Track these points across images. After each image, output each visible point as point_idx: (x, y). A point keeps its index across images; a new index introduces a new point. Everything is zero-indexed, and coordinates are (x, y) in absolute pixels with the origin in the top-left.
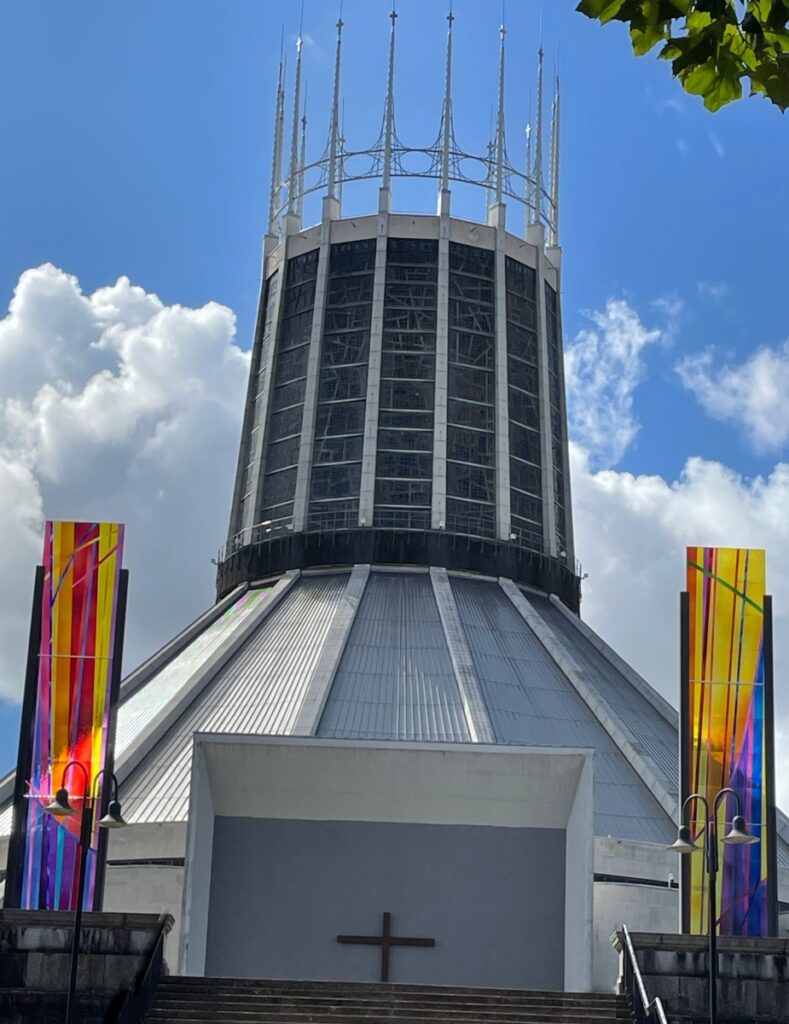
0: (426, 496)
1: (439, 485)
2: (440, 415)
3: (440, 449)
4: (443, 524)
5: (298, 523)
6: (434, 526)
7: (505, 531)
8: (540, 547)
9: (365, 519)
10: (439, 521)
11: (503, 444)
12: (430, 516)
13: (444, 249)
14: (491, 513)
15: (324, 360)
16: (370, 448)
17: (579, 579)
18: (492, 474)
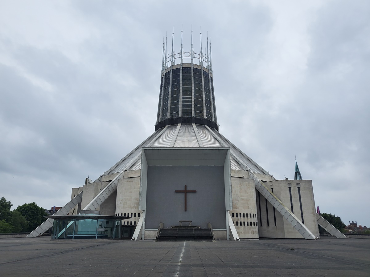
0: (191, 111)
1: (193, 109)
2: (193, 97)
3: (193, 103)
4: (194, 115)
5: (168, 117)
6: (193, 116)
7: (205, 117)
8: (211, 120)
9: (180, 115)
10: (193, 115)
11: (204, 102)
12: (192, 114)
13: (192, 69)
14: (203, 114)
15: (172, 89)
16: (180, 103)
17: (218, 126)
18: (203, 107)
